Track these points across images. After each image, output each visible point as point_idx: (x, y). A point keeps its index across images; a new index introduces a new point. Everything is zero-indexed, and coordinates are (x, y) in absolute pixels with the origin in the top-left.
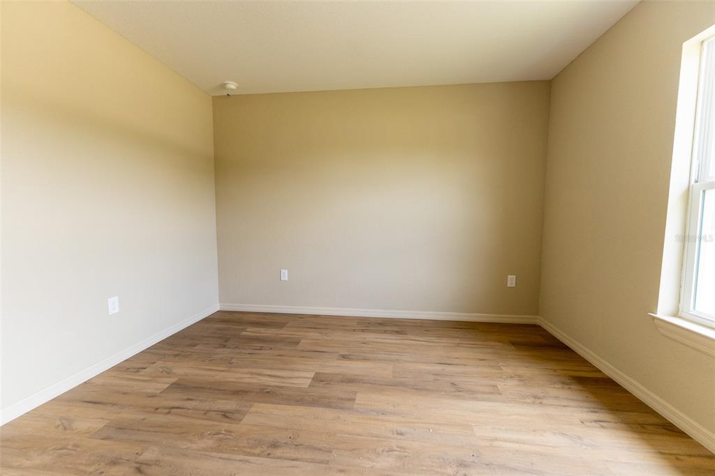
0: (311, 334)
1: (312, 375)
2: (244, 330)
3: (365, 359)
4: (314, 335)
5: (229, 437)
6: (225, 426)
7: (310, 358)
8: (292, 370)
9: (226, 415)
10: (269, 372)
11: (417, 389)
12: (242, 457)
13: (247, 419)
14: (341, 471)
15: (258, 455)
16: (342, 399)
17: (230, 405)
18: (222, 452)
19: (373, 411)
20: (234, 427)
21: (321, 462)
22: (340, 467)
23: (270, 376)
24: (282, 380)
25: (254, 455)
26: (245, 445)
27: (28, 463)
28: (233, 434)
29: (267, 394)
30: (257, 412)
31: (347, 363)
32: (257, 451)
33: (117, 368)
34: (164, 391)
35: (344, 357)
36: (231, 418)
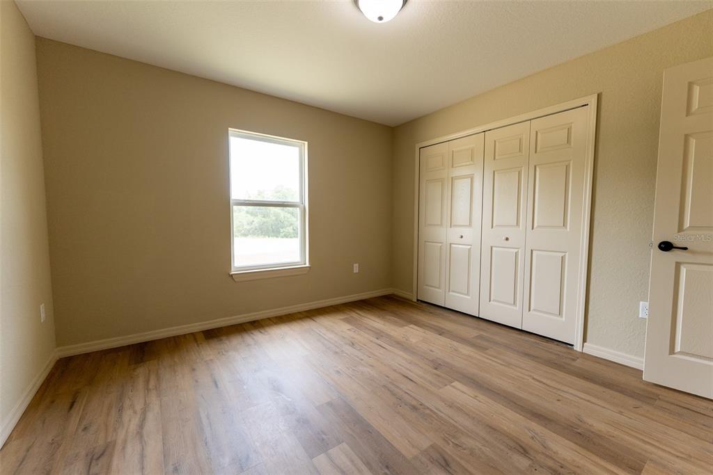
5: (448, 436)
6: (449, 450)
9: (446, 464)
12: (439, 413)
15: (428, 408)
18: (454, 425)
20: (440, 443)
25: (431, 410)
26: (435, 421)
28: (443, 436)
30: (413, 446)
32: (428, 411)
36: (441, 455)
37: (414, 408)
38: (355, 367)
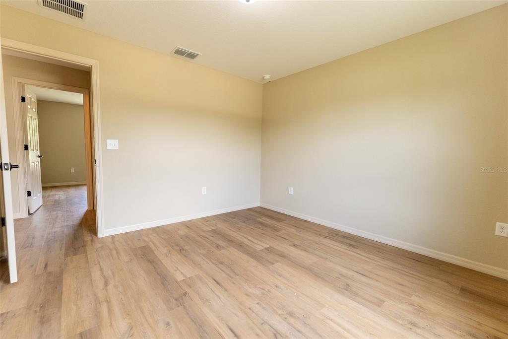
0: (292, 229)
1: (266, 246)
2: (260, 218)
3: (305, 251)
4: (293, 230)
7: (276, 239)
8: (261, 241)
9: (218, 247)
10: (250, 238)
11: (316, 275)
13: (223, 251)
14: (233, 283)
15: (213, 263)
16: (268, 261)
17: (222, 243)
19: (276, 272)
21: (230, 277)
22: (235, 282)
23: (249, 240)
24: (253, 244)
27: (162, 236)
29: (240, 246)
31: (293, 249)
33: (203, 219)
34: (209, 231)
35: (295, 245)
37: (221, 263)
38: (264, 294)
